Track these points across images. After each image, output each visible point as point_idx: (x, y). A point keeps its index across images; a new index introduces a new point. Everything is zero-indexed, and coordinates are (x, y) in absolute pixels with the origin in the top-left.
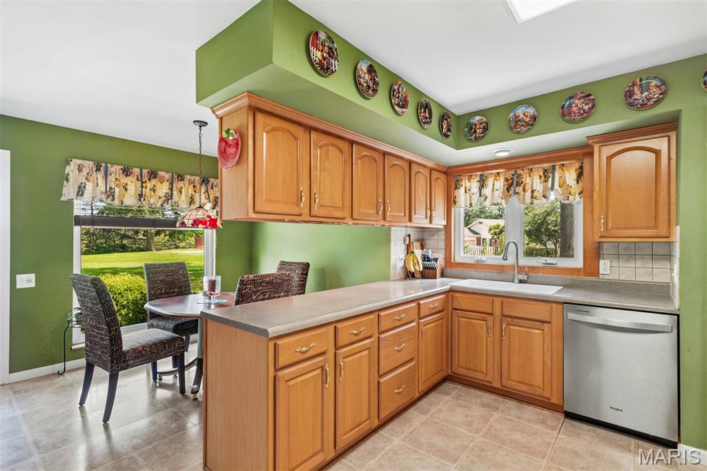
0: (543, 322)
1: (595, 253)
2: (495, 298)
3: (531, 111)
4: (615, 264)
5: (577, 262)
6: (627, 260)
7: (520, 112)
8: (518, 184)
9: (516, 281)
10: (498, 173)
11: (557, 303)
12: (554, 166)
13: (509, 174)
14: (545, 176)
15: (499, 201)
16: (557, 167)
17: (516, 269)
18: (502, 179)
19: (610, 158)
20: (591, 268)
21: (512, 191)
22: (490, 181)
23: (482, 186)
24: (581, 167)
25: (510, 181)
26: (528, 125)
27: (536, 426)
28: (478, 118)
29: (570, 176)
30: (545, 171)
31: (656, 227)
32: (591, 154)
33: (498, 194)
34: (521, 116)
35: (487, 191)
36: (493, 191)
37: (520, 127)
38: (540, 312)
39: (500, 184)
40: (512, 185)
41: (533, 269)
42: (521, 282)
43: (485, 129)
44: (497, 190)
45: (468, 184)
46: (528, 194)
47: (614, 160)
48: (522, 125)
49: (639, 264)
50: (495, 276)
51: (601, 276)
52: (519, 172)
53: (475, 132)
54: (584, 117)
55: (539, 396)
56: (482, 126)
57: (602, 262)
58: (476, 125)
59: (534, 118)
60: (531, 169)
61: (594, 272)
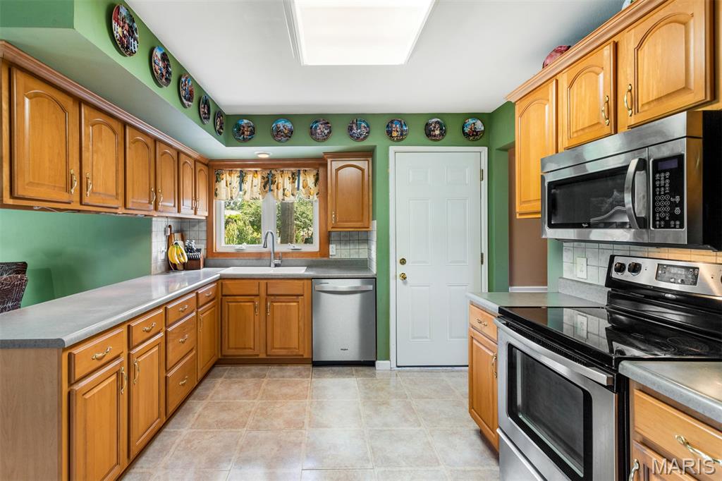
0: (298, 296)
1: (327, 239)
2: (261, 281)
3: (289, 125)
4: (338, 247)
5: (315, 247)
6: (345, 244)
7: (281, 124)
8: (273, 183)
9: (273, 265)
10: (256, 171)
11: (308, 279)
12: (299, 171)
13: (265, 173)
14: (293, 178)
15: (258, 196)
16: (301, 172)
17: (272, 254)
18: (260, 177)
19: (337, 170)
20: (324, 251)
21: (267, 188)
22: (249, 178)
23: (242, 181)
24: (317, 174)
25: (266, 179)
26: (287, 136)
27: (296, 379)
28: (246, 121)
29: (310, 180)
30: (293, 174)
31: (362, 221)
32: (325, 165)
33: (257, 189)
34: (282, 128)
35: (246, 186)
36: (252, 187)
37: (281, 136)
38: (296, 288)
39: (258, 180)
40: (268, 183)
41: (285, 254)
42: (276, 265)
43: (252, 133)
44: (255, 186)
45: (229, 178)
46: (281, 191)
47: (339, 172)
48: (282, 136)
49: (352, 247)
50: (255, 262)
51: (330, 257)
52: (273, 172)
53: (243, 133)
54: (325, 139)
55: (296, 355)
56: (249, 129)
57: (331, 246)
58: (244, 127)
59: (291, 132)
60: (283, 171)
61: (327, 254)
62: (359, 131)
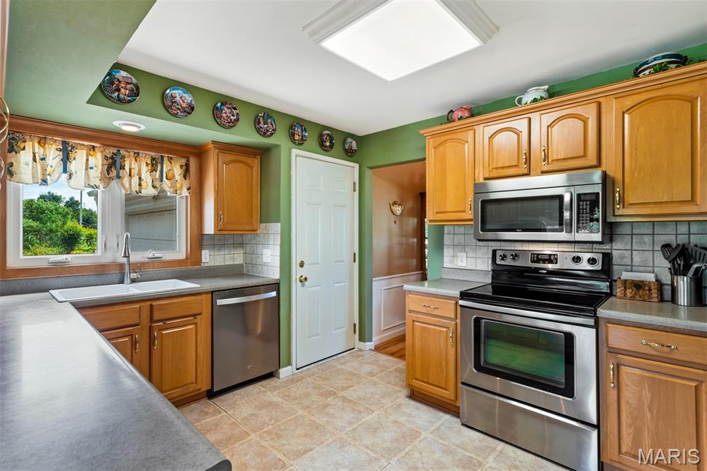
0: (194, 316)
1: (198, 243)
2: (143, 304)
4: (212, 253)
6: (219, 250)
7: (177, 93)
8: (122, 167)
9: (127, 280)
10: (94, 147)
11: (207, 293)
12: (162, 157)
13: (110, 152)
14: (153, 165)
15: (98, 183)
16: (166, 159)
17: (127, 268)
18: (99, 155)
19: (225, 164)
20: (194, 255)
21: (113, 174)
22: (80, 157)
23: (66, 159)
24: (187, 165)
25: (110, 161)
26: (185, 111)
27: (208, 420)
28: (123, 74)
29: (178, 172)
30: (153, 159)
33: (95, 175)
34: (178, 99)
35: (72, 166)
36: (86, 169)
37: (176, 110)
39: (97, 160)
40: (113, 166)
42: (133, 281)
44: (91, 168)
45: (38, 149)
46: (135, 181)
48: (179, 109)
49: (227, 252)
51: (203, 265)
52: (122, 152)
53: (118, 90)
54: (231, 125)
55: (193, 392)
57: (203, 252)
58: (120, 82)
60: (138, 154)
61: (199, 261)
62: (266, 126)
